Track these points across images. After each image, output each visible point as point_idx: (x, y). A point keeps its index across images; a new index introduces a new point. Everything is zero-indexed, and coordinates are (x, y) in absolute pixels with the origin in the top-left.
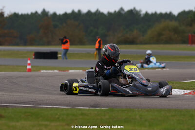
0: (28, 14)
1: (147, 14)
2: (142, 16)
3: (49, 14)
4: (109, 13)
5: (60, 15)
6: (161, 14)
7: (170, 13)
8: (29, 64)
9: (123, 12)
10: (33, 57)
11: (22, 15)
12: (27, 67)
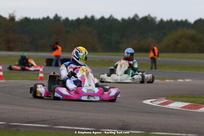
0: (39, 19)
1: (162, 21)
2: (157, 23)
3: (61, 19)
4: (123, 20)
5: (72, 21)
6: (177, 22)
7: (186, 21)
8: (41, 72)
9: (137, 19)
10: (45, 64)
11: (34, 19)
12: (39, 75)
